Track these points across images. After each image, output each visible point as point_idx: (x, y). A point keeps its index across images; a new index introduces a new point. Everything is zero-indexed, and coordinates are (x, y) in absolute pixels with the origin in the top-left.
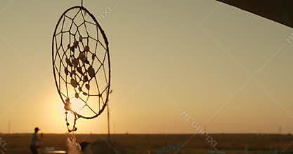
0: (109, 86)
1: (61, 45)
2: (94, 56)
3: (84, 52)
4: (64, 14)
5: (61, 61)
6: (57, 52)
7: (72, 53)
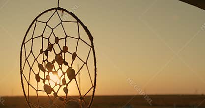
0: (94, 86)
1: (31, 51)
2: (74, 56)
3: (61, 53)
4: (36, 19)
5: (31, 68)
6: (26, 60)
7: (45, 57)
